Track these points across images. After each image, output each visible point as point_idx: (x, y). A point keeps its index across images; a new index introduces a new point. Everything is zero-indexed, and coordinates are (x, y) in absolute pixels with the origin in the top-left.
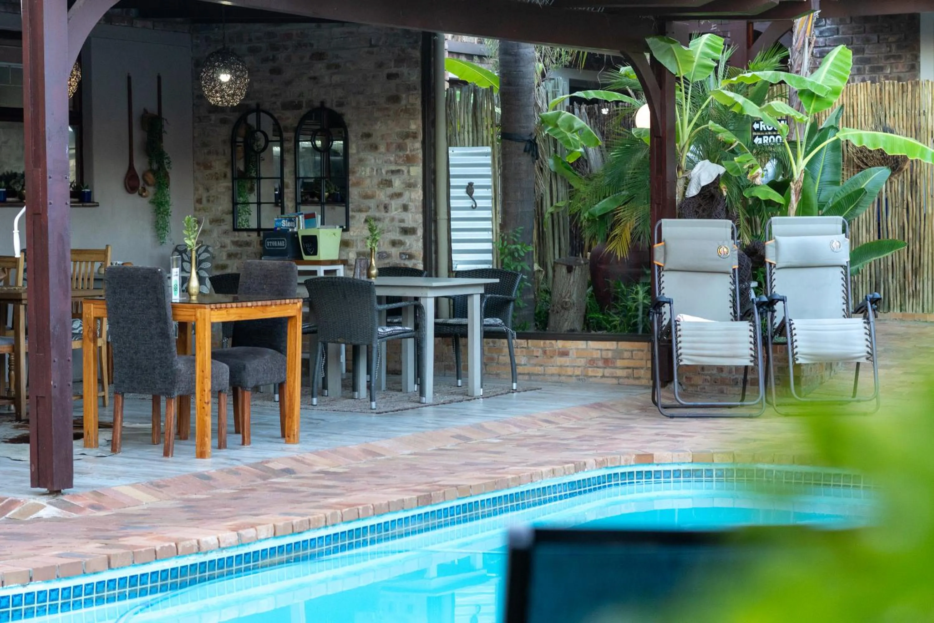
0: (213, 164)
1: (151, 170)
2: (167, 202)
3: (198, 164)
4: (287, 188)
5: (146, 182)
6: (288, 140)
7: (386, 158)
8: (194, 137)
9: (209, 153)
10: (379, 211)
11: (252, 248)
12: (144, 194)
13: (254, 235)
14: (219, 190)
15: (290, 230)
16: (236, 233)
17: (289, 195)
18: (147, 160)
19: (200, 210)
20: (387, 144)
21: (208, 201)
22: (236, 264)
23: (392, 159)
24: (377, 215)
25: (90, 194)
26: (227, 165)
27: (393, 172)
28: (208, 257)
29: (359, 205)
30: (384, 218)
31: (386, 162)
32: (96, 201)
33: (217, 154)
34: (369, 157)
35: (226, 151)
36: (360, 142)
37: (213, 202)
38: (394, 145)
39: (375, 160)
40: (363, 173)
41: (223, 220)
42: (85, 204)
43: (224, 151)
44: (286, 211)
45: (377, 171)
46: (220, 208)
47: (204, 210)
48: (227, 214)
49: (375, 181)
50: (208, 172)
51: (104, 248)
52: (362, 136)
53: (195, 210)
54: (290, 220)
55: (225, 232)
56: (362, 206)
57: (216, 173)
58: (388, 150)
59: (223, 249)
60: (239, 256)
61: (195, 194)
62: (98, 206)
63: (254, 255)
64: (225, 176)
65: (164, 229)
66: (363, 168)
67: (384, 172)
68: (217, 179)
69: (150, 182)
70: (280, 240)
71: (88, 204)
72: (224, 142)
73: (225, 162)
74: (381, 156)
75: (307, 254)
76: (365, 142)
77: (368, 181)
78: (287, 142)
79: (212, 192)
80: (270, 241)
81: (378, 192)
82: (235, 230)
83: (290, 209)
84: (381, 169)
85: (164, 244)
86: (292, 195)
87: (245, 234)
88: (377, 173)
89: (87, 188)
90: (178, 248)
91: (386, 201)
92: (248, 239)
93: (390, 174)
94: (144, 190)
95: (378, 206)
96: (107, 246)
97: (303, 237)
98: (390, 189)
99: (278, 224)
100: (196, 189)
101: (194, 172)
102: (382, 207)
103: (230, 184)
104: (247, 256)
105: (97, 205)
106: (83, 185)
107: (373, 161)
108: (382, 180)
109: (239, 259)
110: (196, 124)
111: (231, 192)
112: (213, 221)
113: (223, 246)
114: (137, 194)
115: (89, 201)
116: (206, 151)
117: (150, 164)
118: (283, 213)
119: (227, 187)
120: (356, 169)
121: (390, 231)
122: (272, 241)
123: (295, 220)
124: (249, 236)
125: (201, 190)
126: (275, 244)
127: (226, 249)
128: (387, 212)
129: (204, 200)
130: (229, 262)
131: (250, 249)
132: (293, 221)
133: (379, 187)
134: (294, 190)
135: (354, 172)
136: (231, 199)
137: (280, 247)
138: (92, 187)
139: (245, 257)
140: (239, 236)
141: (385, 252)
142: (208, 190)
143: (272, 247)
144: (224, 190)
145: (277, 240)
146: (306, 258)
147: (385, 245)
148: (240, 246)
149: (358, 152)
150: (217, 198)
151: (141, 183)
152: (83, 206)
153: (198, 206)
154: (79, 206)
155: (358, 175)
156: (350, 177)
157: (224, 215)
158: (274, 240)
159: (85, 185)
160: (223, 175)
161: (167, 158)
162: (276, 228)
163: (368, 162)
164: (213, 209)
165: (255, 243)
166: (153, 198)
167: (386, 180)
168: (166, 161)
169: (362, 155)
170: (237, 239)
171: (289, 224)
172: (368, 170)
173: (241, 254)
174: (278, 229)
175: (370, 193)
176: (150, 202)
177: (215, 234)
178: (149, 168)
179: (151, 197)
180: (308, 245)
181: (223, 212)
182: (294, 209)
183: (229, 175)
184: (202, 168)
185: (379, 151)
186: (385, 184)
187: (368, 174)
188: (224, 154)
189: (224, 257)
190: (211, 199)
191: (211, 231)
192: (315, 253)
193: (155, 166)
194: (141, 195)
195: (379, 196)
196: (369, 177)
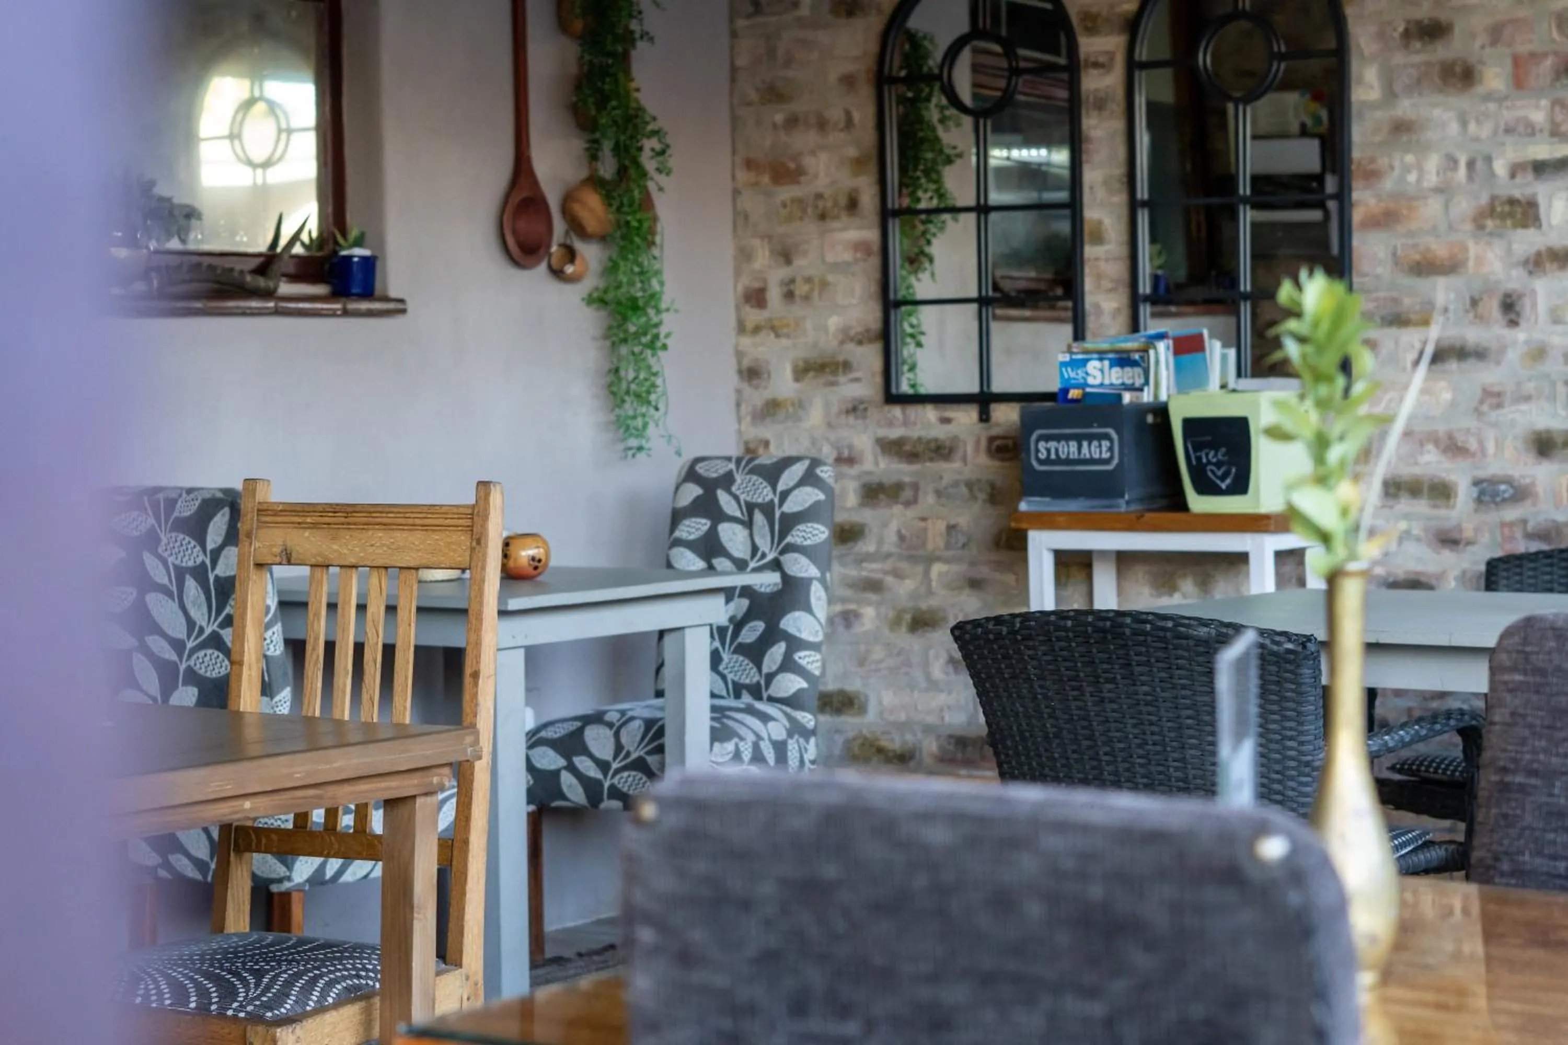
0: (809, 162)
1: (594, 181)
2: (653, 297)
3: (749, 164)
4: (1098, 239)
5: (576, 227)
6: (1096, 65)
7: (1508, 115)
8: (734, 70)
9: (792, 122)
10: (1480, 319)
11: (956, 465)
12: (569, 269)
13: (967, 416)
14: (830, 258)
15: (1127, 398)
16: (897, 411)
17: (1103, 266)
18: (578, 145)
19: (757, 329)
20: (1517, 61)
21: (789, 295)
22: (894, 526)
23: (1539, 116)
24: (1473, 335)
25: (369, 264)
26: (858, 164)
27: (1540, 168)
28: (817, 504)
29: (1395, 301)
30: (1503, 349)
31: (1508, 131)
32: (393, 294)
33: (822, 125)
34: (1437, 112)
35: (857, 116)
36: (1399, 58)
37: (807, 298)
38: (1549, 62)
39: (1464, 123)
40: (1412, 178)
41: (847, 366)
42: (352, 306)
43: (848, 114)
44: (1091, 323)
45: (1471, 164)
46: (834, 322)
47: (775, 329)
48: (860, 343)
49: (1464, 206)
50: (786, 193)
51: (469, 498)
52: (1407, 35)
53: (741, 328)
54: (1123, 360)
55: (855, 409)
56: (1407, 301)
57: (819, 196)
58: (1519, 82)
59: (845, 469)
60: (907, 494)
61: (737, 274)
62: (403, 311)
63: (964, 490)
64: (853, 205)
65: (642, 398)
66: (1409, 158)
67: (1500, 168)
68: (823, 217)
69: (591, 224)
70: (1090, 438)
71: (364, 306)
72: (848, 81)
73: (852, 152)
74: (1492, 106)
75: (1206, 487)
76: (1418, 58)
77: (1432, 208)
78: (1094, 72)
79: (804, 265)
80: (1047, 438)
81: (1473, 249)
82: (892, 398)
83: (1106, 319)
84: (1489, 160)
85: (641, 456)
86: (1117, 269)
87: (930, 413)
88: (1471, 176)
89: (359, 243)
90: (700, 469)
91: (1515, 280)
92: (940, 432)
93: (1530, 176)
94: (571, 254)
95: (1474, 302)
96: (484, 486)
97: (1190, 425)
98: (1531, 231)
99: (1070, 373)
100: (744, 255)
101: (736, 193)
102: (1493, 307)
103: (872, 235)
104: (939, 493)
105: (399, 308)
106: (344, 234)
107: (1454, 128)
108: (1494, 198)
109: (908, 504)
110: (741, 23)
111: (875, 262)
112: (803, 370)
113: (846, 460)
114: (543, 267)
115: (368, 293)
116: (779, 118)
117: (593, 156)
118: (1079, 335)
119: (861, 247)
120: (1382, 162)
121: (1528, 398)
122: (1058, 438)
123: (1145, 359)
124: (946, 421)
125: (762, 258)
126: (1070, 449)
127: (854, 471)
128: (1513, 323)
129: (774, 295)
130: (867, 516)
131: (950, 470)
132: (1134, 364)
133: (1480, 227)
134: (1124, 251)
135: (1373, 175)
136: (874, 288)
137: (1092, 461)
138: (381, 242)
139: (931, 499)
140: (906, 423)
141: (1508, 481)
142: (786, 256)
143: (1059, 461)
144: (847, 256)
145: (1079, 438)
146: (1198, 503)
147: (1509, 453)
148: (913, 457)
149: (1390, 95)
150: (824, 284)
151: (559, 226)
152: (346, 313)
153: (753, 316)
154: (333, 314)
155: (1388, 184)
156: (1355, 195)
157: (851, 347)
158: (1068, 438)
159: (353, 233)
160: (843, 201)
161: (655, 133)
162: (1065, 391)
163: (1431, 135)
164: (809, 325)
165: (970, 449)
166: (602, 284)
167: (1512, 202)
168: (650, 144)
169: (1405, 107)
170: (895, 433)
171: (1116, 376)
172: (1433, 163)
173: (916, 487)
174: (1074, 394)
175: (1440, 250)
176: (590, 300)
177: (815, 416)
178: (584, 173)
179: (590, 282)
180: (1210, 456)
181: (847, 336)
182: (1123, 320)
183: (869, 199)
184: (766, 179)
185: (1480, 89)
186: (1503, 217)
187: (1432, 179)
188: (849, 123)
189: (852, 499)
190: (801, 289)
191: (800, 405)
192: (1240, 486)
193: (607, 168)
194: (557, 273)
195: (1480, 261)
196: (1438, 190)
